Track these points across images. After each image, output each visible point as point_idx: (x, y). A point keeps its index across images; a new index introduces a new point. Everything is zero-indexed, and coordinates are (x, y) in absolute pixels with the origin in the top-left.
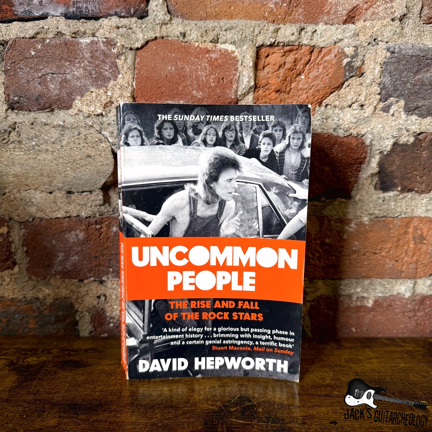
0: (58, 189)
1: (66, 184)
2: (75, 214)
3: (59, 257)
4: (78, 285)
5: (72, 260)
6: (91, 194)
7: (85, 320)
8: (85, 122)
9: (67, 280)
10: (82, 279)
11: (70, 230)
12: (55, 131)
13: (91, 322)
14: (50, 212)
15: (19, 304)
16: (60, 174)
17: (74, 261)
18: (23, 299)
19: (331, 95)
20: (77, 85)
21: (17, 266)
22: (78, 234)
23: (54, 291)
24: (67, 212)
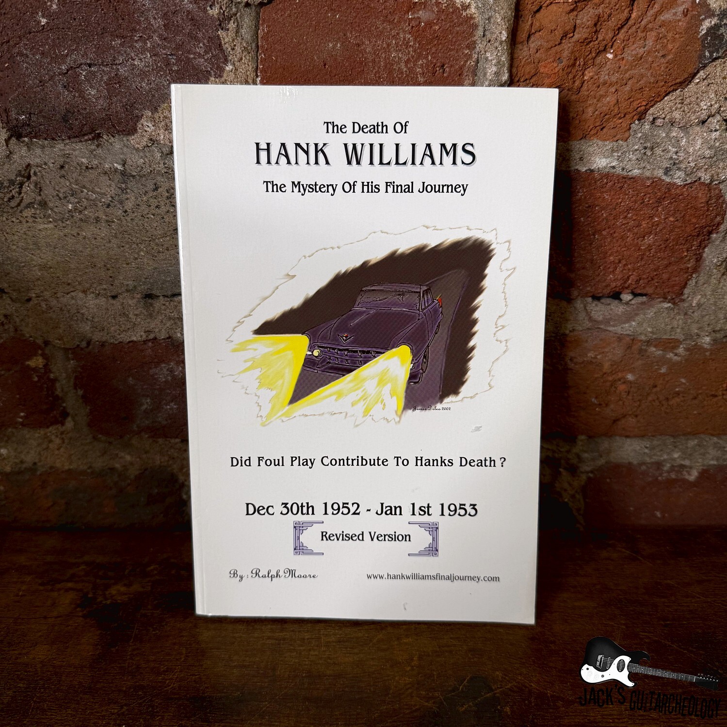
0: (127, 291)
1: (140, 281)
2: (163, 335)
3: (142, 404)
4: (181, 448)
5: (166, 410)
8: (164, 164)
9: (161, 441)
11: (157, 362)
12: (108, 182)
14: (118, 331)
15: (81, 477)
16: (128, 264)
17: (171, 412)
18: (89, 471)
19: (666, 98)
20: (141, 87)
21: (69, 419)
22: (172, 368)
23: (140, 458)
24: (148, 332)
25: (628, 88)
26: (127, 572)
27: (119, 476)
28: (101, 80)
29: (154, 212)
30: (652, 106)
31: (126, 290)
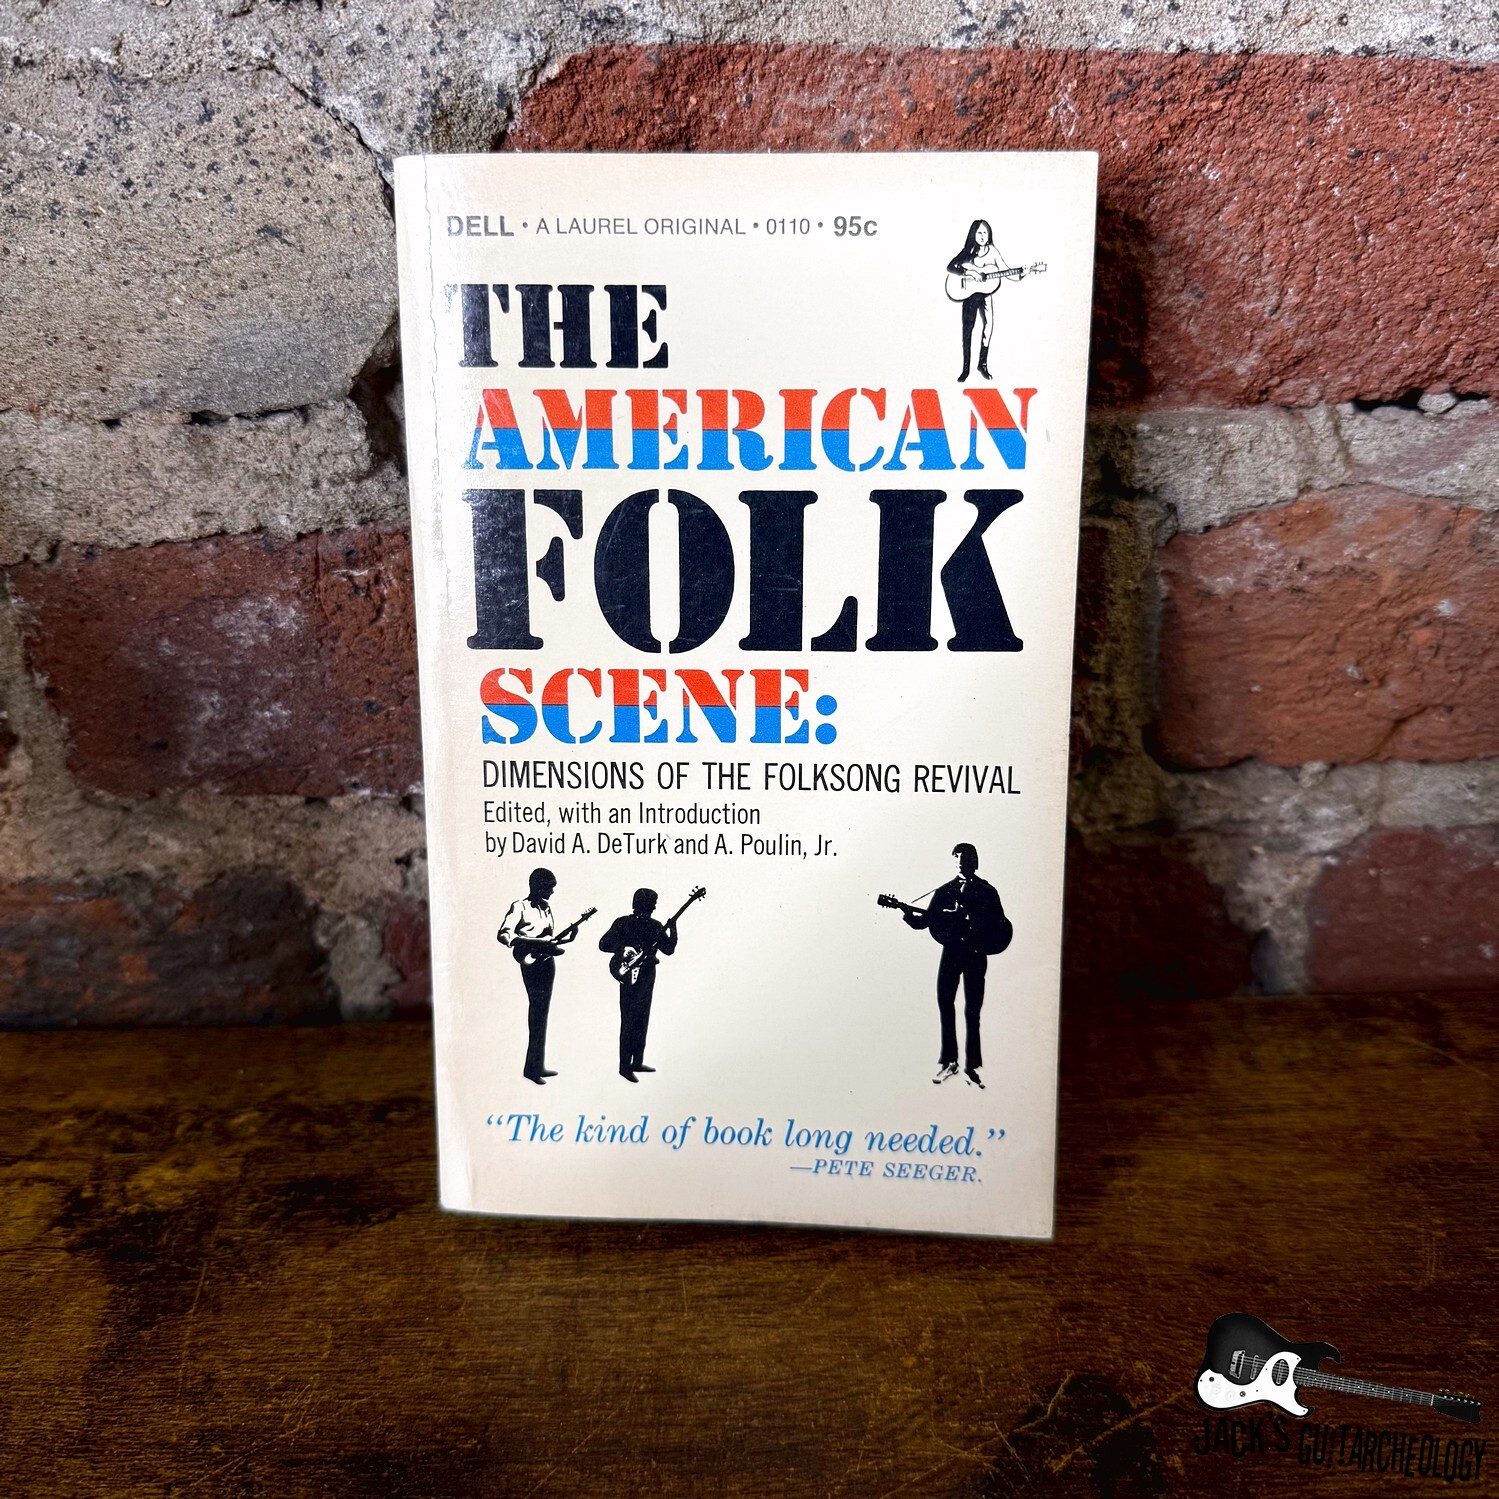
0: (144, 405)
1: (176, 376)
2: (242, 523)
3: (200, 709)
4: (306, 820)
5: (262, 722)
6: (306, 420)
7: (356, 944)
8: (226, 42)
9: (253, 801)
10: (320, 793)
11: (231, 597)
12: (78, 102)
13: (381, 955)
14: (126, 515)
15: (61, 898)
16: (141, 331)
17: (275, 727)
18: (78, 881)
21: (19, 750)
22: (270, 611)
23: (204, 847)
24: (204, 514)
27: (155, 892)
29: (202, 182)
31: (141, 402)
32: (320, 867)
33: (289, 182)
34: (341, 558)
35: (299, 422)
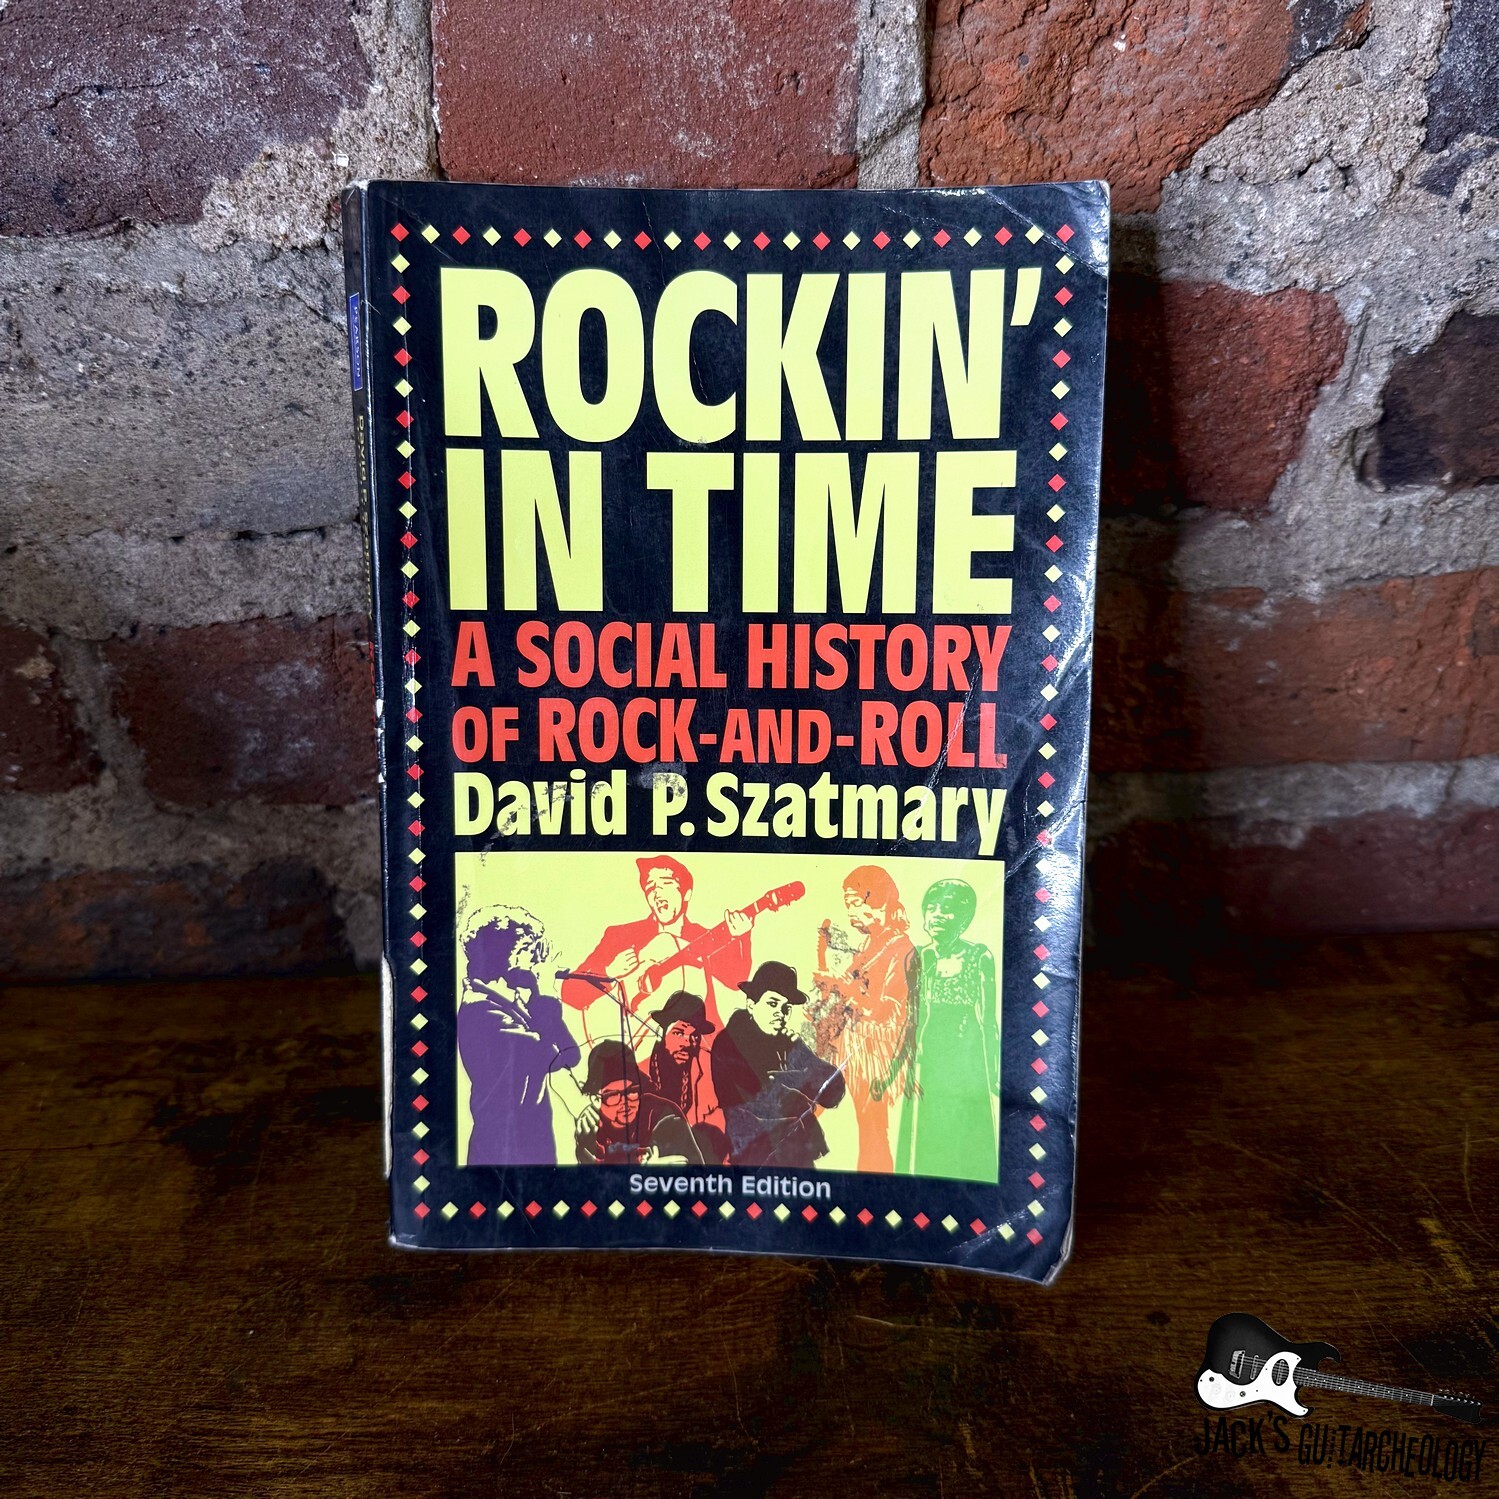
0: (203, 526)
1: (227, 506)
2: (277, 610)
3: (246, 742)
4: (326, 822)
5: (293, 751)
6: (324, 536)
7: (366, 914)
8: (260, 280)
9: (286, 809)
10: (337, 802)
11: (269, 662)
12: (153, 319)
14: (190, 605)
15: (138, 883)
16: (200, 475)
17: (303, 755)
18: (151, 869)
19: (1228, 128)
20: (205, 131)
21: (107, 773)
22: (299, 672)
23: (250, 843)
24: (248, 604)
25: (1154, 110)
26: (238, 1055)
27: (211, 877)
28: (125, 119)
29: (245, 373)
30: (1202, 144)
31: (201, 525)
32: (338, 857)
33: (307, 374)
34: (351, 634)
35: (318, 539)
